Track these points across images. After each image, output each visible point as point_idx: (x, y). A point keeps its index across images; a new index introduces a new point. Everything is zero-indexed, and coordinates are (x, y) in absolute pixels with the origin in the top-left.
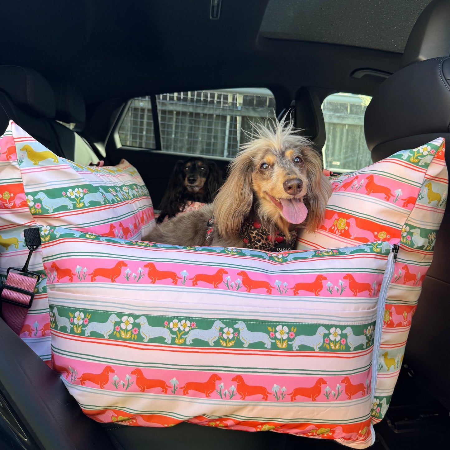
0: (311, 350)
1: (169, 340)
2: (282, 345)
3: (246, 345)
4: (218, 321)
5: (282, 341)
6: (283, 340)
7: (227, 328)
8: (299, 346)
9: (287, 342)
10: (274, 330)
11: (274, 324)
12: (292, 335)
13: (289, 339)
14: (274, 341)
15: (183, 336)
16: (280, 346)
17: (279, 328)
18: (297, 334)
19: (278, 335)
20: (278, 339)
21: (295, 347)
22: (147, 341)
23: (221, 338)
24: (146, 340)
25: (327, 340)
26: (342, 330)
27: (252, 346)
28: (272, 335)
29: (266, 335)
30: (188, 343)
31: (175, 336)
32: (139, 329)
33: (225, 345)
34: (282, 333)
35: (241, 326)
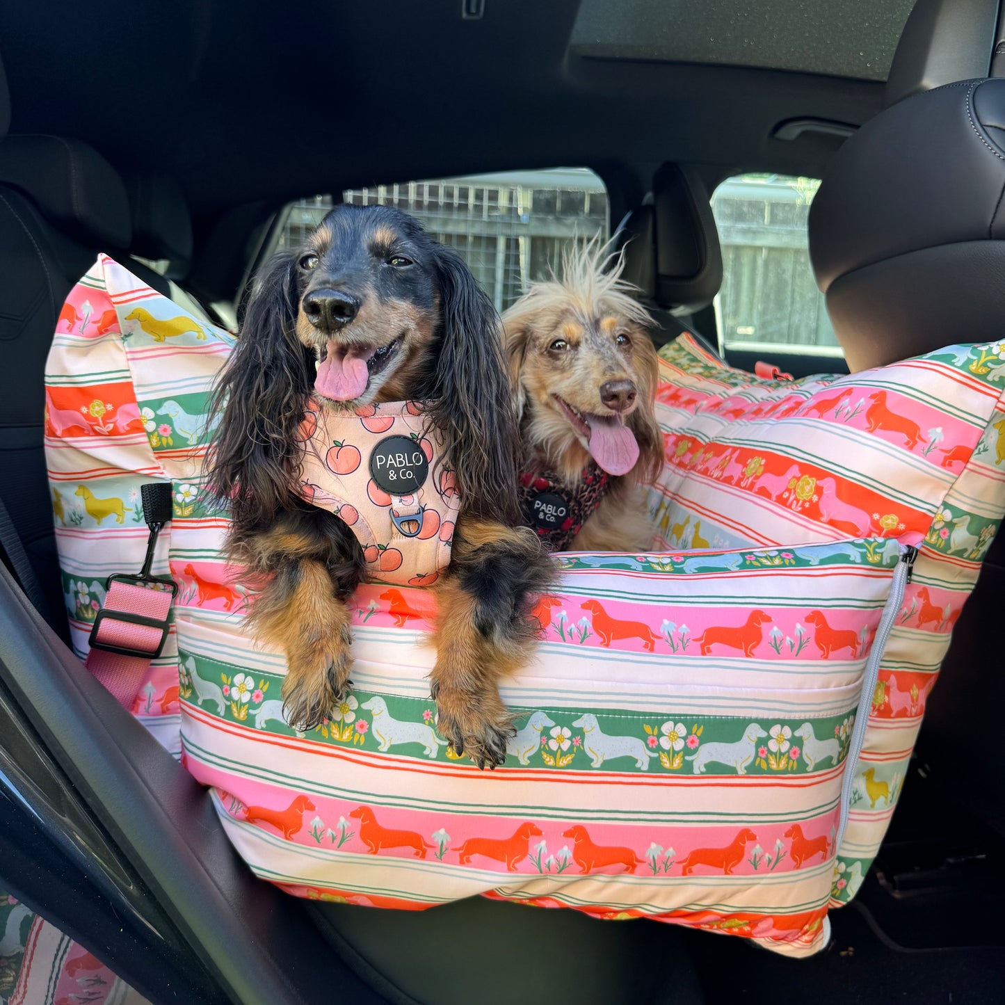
0: (730, 771)
2: (672, 763)
5: (672, 753)
6: (675, 753)
8: (706, 766)
9: (683, 757)
10: (656, 732)
11: (657, 720)
12: (693, 742)
13: (687, 751)
14: (656, 755)
16: (667, 765)
17: (667, 727)
18: (703, 740)
19: (665, 743)
20: (664, 751)
21: (699, 767)
22: (385, 749)
23: (544, 749)
24: (384, 747)
25: (763, 752)
26: (793, 730)
28: (653, 742)
29: (639, 743)
33: (552, 763)
34: (673, 738)
35: (588, 723)
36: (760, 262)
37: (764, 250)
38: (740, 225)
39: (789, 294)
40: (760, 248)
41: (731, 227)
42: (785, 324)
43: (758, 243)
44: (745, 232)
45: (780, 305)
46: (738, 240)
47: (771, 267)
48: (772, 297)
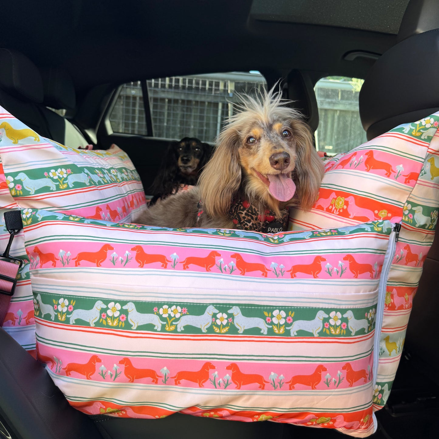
1: (158, 327)
3: (241, 331)
4: (211, 306)
5: (279, 326)
6: (281, 326)
7: (221, 313)
8: (297, 332)
9: (285, 327)
10: (270, 315)
11: (271, 309)
12: (289, 320)
13: (287, 325)
14: (271, 327)
15: (174, 323)
16: (277, 332)
17: (276, 313)
18: (295, 319)
19: (275, 321)
20: (275, 325)
21: (293, 333)
23: (214, 324)
24: (134, 327)
25: (327, 325)
27: (247, 332)
28: (269, 320)
30: (179, 330)
31: (165, 323)
32: (127, 316)
33: (218, 331)
34: (279, 318)
35: (235, 311)
36: (336, 117)
37: (338, 111)
38: (328, 100)
39: (349, 131)
40: (336, 110)
41: (324, 101)
42: (347, 145)
43: (335, 108)
44: (329, 103)
45: (345, 136)
46: (326, 107)
47: (341, 119)
48: (341, 132)
